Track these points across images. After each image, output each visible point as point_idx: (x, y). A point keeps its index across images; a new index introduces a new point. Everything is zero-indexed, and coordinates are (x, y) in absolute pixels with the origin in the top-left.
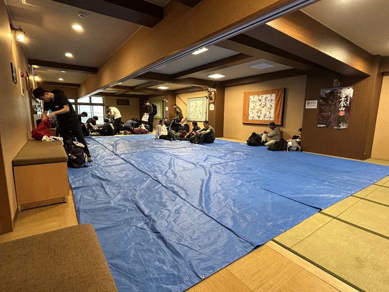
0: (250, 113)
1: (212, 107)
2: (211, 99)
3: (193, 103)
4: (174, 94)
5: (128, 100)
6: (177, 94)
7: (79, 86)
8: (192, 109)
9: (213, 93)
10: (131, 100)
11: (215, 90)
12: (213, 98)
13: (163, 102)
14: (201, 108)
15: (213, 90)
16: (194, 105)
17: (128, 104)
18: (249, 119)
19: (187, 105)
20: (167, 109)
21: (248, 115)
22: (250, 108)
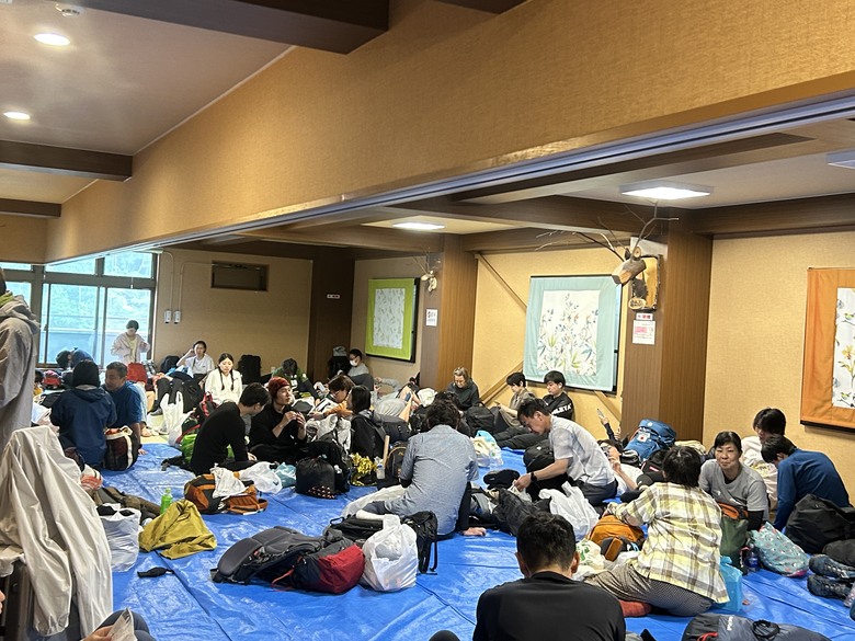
0: (839, 373)
1: (646, 332)
2: (639, 290)
3: (554, 300)
4: (472, 253)
5: (265, 268)
6: (481, 253)
7: (54, 210)
8: (549, 328)
9: (651, 264)
10: (278, 268)
11: (662, 250)
12: (652, 288)
13: (418, 282)
14: (593, 329)
15: (652, 251)
16: (560, 310)
17: (263, 287)
18: (836, 402)
19: (524, 308)
20: (432, 318)
21: (831, 381)
22: (838, 351)
